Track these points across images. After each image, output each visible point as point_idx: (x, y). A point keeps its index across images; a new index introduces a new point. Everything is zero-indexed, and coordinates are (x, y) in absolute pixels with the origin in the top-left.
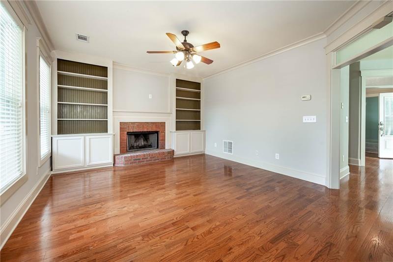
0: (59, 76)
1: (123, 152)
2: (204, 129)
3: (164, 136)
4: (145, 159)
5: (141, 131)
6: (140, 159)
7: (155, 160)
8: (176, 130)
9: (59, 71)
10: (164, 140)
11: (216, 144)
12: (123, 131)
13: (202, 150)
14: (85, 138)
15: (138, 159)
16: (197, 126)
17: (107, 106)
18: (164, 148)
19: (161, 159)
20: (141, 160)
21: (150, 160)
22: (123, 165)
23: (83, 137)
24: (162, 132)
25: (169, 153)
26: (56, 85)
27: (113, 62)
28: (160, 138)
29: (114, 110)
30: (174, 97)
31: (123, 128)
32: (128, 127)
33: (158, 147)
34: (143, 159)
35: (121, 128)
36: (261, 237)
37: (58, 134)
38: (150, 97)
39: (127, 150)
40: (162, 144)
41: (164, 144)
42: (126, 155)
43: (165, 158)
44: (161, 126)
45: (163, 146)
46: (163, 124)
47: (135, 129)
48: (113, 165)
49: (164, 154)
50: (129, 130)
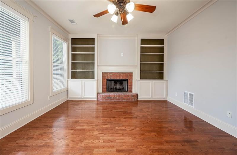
0: (72, 48)
1: (104, 92)
2: (167, 79)
3: (132, 83)
4: (115, 98)
5: (115, 78)
7: (122, 100)
8: (141, 79)
9: (72, 45)
10: (132, 86)
11: (176, 93)
12: (104, 78)
13: (164, 97)
14: (82, 81)
15: (110, 98)
16: (160, 76)
17: (94, 63)
18: (132, 92)
19: (127, 100)
20: (112, 99)
21: (118, 100)
22: (101, 100)
23: (81, 81)
24: (130, 80)
25: (133, 96)
26: (71, 53)
27: (98, 35)
28: (129, 84)
29: (98, 65)
30: (139, 53)
33: (127, 91)
35: (103, 76)
37: (72, 78)
38: (122, 54)
39: (107, 91)
40: (130, 89)
41: (132, 89)
42: (103, 94)
43: (130, 100)
44: (129, 75)
45: (131, 90)
46: (131, 74)
47: (111, 77)
48: (96, 99)
49: (129, 97)
50: (107, 77)
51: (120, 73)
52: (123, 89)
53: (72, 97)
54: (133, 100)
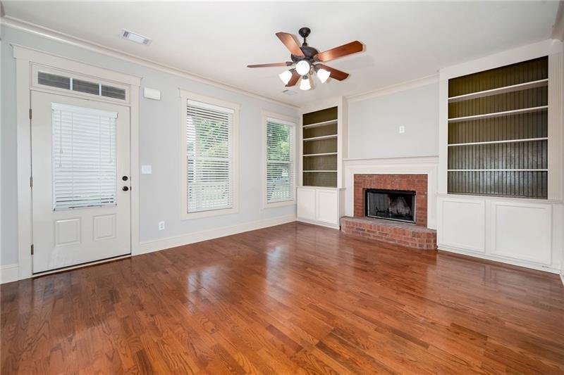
0: (305, 131)
1: (358, 216)
4: (372, 232)
5: (382, 188)
6: (364, 230)
7: (387, 239)
8: (449, 192)
9: (304, 126)
10: (425, 209)
12: (358, 186)
15: (362, 230)
18: (425, 225)
20: (366, 232)
21: (379, 237)
22: (345, 232)
24: (420, 193)
26: (301, 140)
29: (345, 159)
31: (359, 183)
32: (364, 181)
33: (416, 222)
34: (368, 231)
35: (355, 183)
36: (157, 343)
37: (304, 185)
38: (402, 130)
39: (366, 215)
40: (420, 217)
41: (426, 218)
42: (355, 220)
43: (408, 243)
44: (418, 181)
45: (423, 221)
46: (423, 179)
47: (372, 185)
48: (339, 228)
49: (404, 234)
50: (364, 185)
51: (393, 176)
52: (410, 217)
53: (304, 217)
54: (416, 245)
